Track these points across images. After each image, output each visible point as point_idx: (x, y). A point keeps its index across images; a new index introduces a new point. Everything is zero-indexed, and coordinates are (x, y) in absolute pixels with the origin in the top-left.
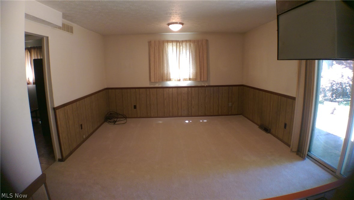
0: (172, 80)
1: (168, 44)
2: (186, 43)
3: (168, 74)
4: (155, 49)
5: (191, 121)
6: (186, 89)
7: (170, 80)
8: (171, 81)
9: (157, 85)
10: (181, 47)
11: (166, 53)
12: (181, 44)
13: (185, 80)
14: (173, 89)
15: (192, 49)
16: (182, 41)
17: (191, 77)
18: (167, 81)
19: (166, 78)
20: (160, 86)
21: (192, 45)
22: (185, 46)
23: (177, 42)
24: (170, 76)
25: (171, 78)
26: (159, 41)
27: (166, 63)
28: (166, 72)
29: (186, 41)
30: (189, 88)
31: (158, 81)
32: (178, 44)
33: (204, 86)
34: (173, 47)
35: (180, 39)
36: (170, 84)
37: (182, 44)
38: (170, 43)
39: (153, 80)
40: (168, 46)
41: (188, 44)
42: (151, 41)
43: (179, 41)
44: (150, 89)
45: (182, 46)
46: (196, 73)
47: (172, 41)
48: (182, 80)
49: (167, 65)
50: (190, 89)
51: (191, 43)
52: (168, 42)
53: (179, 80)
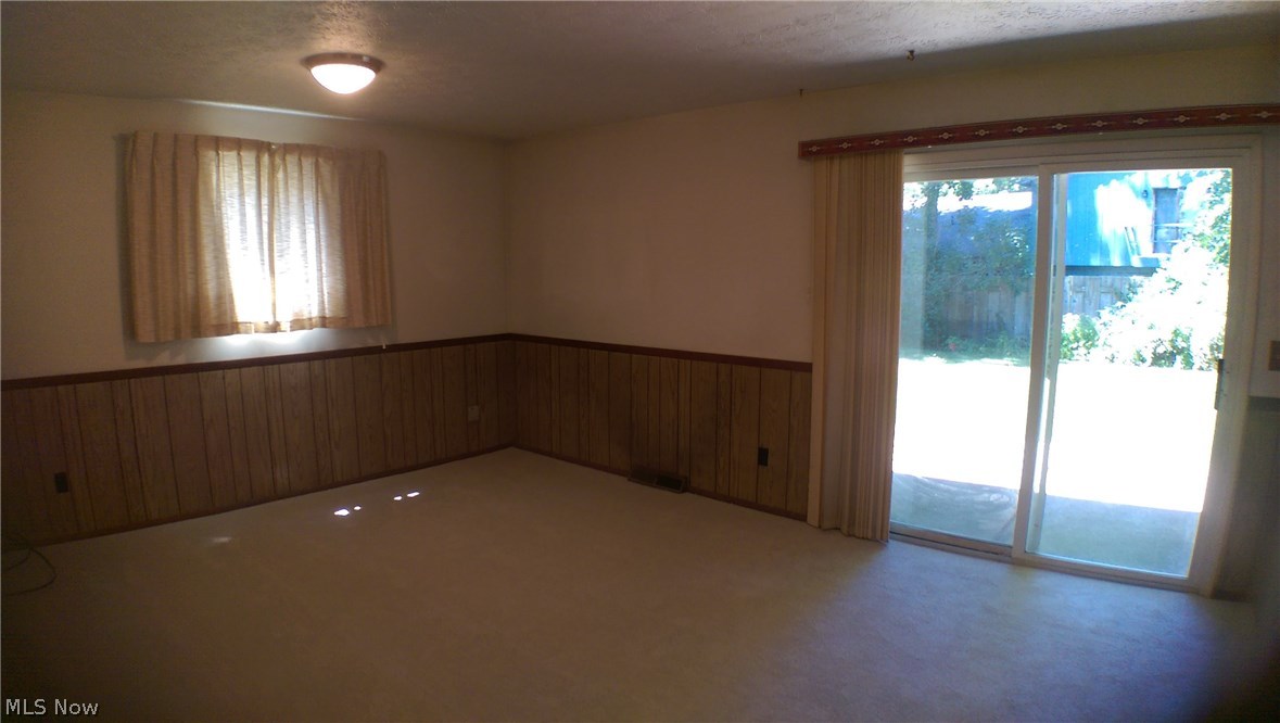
0: (241, 327)
1: (218, 154)
2: (300, 160)
3: (224, 300)
4: (153, 175)
5: (358, 508)
6: (302, 365)
7: (233, 328)
8: (238, 333)
9: (164, 359)
10: (280, 175)
11: (209, 199)
12: (278, 160)
13: (298, 324)
14: (244, 370)
15: (328, 186)
16: (287, 149)
17: (328, 314)
18: (219, 335)
19: (214, 322)
20: (181, 360)
21: (325, 169)
22: (296, 168)
23: (260, 147)
24: (232, 310)
25: (240, 320)
26: (176, 137)
27: (212, 247)
28: (211, 289)
29: (299, 149)
30: (316, 362)
31: (170, 338)
32: (266, 159)
33: (377, 350)
34: (241, 169)
35: (275, 138)
36: (232, 346)
37: (284, 160)
38: (230, 149)
39: (146, 332)
40: (218, 167)
41: (308, 164)
42: (135, 135)
43: (269, 144)
44: (132, 380)
45: (285, 170)
46: (348, 293)
47: (238, 144)
48: (285, 326)
49: (216, 257)
50: (317, 364)
51: (321, 160)
52: (218, 143)
53: (275, 328)
